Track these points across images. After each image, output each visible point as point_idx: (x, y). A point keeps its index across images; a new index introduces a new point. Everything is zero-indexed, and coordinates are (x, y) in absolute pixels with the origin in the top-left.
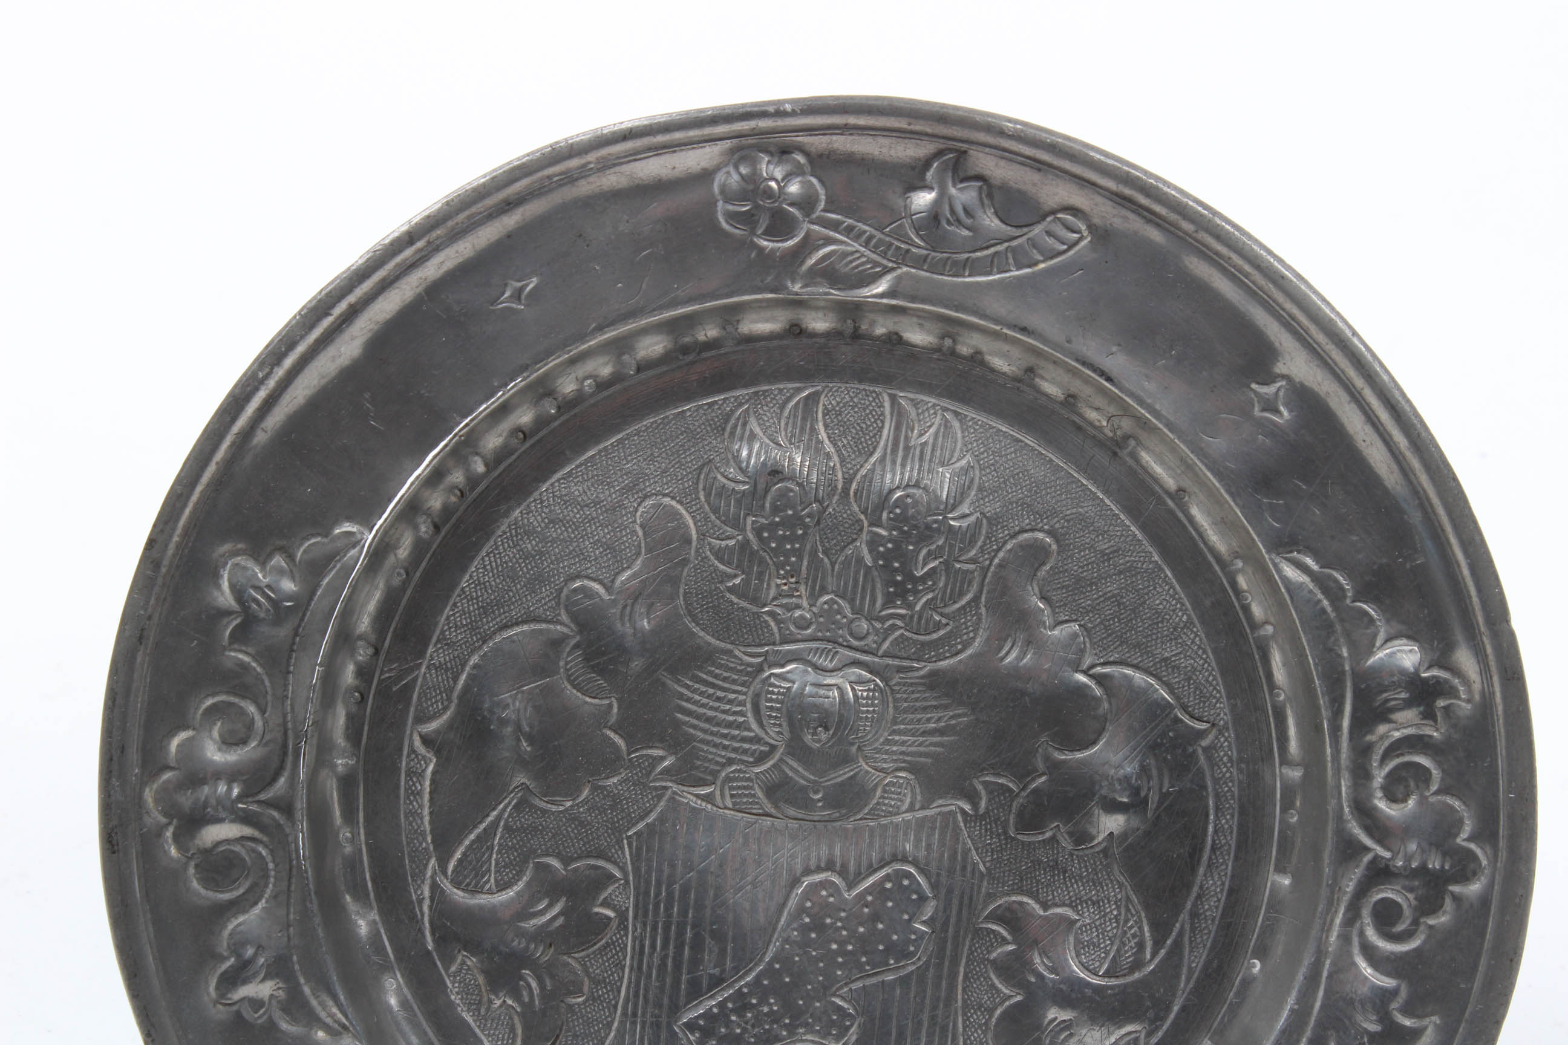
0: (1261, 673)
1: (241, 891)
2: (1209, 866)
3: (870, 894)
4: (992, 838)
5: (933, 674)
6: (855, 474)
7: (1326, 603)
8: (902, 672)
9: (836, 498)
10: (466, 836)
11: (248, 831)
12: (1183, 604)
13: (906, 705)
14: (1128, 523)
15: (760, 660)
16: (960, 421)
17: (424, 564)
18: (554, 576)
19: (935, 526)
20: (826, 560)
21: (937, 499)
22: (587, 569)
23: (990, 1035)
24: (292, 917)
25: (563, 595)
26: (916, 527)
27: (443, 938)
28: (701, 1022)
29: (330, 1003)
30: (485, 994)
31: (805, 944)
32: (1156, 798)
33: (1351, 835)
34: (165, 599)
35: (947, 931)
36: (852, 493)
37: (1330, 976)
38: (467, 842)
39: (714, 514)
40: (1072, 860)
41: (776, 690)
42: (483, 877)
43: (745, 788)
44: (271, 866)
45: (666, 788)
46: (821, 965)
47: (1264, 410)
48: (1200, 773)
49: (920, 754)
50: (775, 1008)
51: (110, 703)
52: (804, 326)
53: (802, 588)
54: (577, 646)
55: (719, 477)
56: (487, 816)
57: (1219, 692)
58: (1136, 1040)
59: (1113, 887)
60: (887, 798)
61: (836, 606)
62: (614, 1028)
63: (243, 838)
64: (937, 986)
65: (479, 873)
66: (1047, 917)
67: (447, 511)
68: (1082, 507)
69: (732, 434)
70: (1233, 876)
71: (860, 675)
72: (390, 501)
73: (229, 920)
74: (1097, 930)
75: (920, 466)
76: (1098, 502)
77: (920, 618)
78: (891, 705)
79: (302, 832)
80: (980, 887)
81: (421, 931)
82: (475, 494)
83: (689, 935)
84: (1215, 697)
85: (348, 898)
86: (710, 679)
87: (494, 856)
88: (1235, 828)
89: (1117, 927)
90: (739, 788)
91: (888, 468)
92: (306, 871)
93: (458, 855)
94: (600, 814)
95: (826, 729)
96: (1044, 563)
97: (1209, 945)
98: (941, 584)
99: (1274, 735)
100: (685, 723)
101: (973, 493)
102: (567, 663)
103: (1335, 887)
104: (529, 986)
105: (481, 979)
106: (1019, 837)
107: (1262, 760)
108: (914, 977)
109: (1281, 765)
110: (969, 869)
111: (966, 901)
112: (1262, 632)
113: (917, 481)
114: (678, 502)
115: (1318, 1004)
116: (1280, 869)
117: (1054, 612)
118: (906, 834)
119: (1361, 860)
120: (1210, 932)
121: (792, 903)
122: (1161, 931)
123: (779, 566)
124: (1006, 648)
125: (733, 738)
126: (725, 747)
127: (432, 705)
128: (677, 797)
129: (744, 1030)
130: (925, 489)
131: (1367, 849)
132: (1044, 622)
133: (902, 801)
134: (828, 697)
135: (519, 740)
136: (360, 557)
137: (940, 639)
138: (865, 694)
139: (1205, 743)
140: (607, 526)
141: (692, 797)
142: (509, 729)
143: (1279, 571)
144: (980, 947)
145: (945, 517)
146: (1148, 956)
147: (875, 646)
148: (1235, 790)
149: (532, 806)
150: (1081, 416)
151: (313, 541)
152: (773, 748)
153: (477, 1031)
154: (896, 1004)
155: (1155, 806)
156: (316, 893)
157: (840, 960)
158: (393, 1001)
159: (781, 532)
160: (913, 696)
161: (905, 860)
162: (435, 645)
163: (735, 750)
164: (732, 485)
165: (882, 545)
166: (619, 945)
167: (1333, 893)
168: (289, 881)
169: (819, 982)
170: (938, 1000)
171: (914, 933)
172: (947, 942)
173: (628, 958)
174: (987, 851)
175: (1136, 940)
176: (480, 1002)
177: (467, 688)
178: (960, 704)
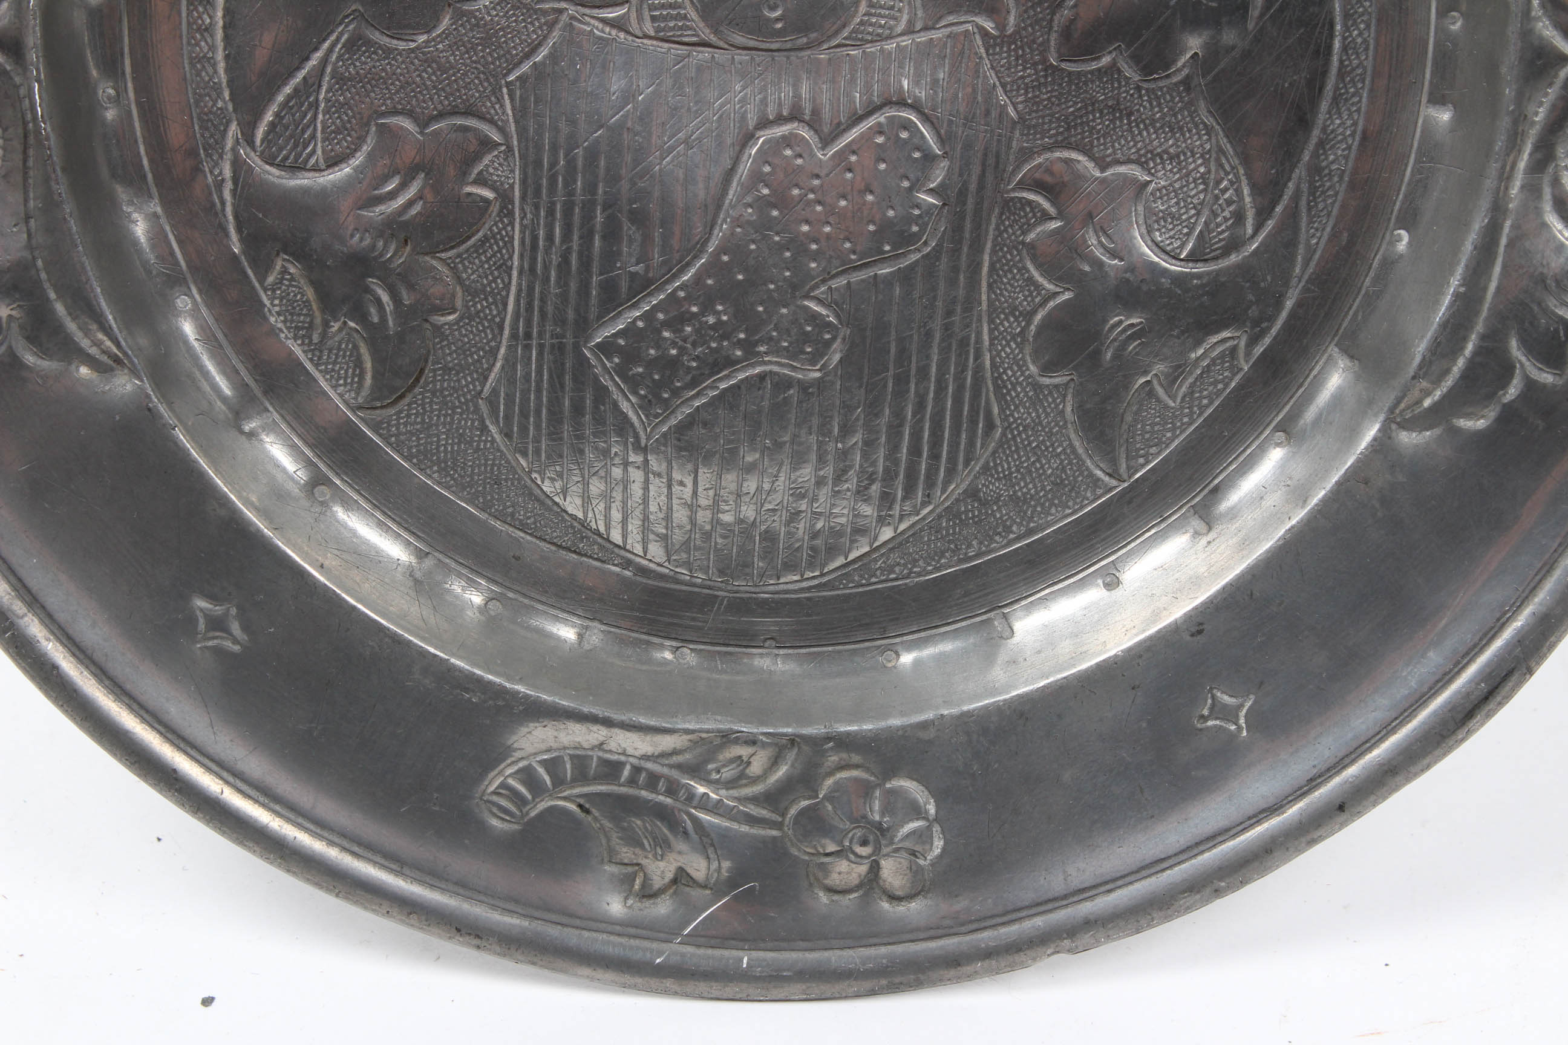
2: (1335, 98)
3: (854, 152)
4: (1025, 69)
10: (279, 89)
23: (1028, 350)
24: (32, 204)
27: (253, 240)
28: (622, 342)
29: (94, 327)
30: (317, 314)
31: (764, 225)
32: (1260, 2)
33: (1541, 38)
35: (965, 204)
37: (1511, 244)
38: (280, 98)
40: (1140, 97)
42: (305, 148)
43: (671, 6)
45: (560, 11)
46: (788, 254)
50: (725, 318)
56: (307, 59)
58: (1234, 350)
59: (1198, 133)
60: (874, 15)
62: (500, 356)
65: (299, 143)
66: (1103, 181)
70: (1369, 113)
74: (1176, 196)
79: (39, 81)
80: (1010, 139)
81: (223, 228)
83: (599, 218)
87: (320, 116)
88: (1372, 42)
89: (1205, 190)
90: (662, 6)
92: (47, 138)
93: (269, 117)
94: (467, 52)
97: (1335, 212)
103: (1520, 118)
104: (379, 301)
105: (310, 293)
106: (1063, 65)
108: (920, 270)
110: (993, 114)
111: (991, 161)
115: (1493, 285)
116: (1438, 99)
118: (902, 65)
119: (1556, 76)
120: (1336, 194)
121: (745, 168)
122: (1267, 193)
128: (575, 23)
129: (682, 350)
133: (895, 19)
141: (596, 23)
146: (1250, 231)
149: (369, 43)
153: (309, 366)
154: (895, 308)
155: (1257, 12)
156: (64, 169)
157: (814, 247)
158: (188, 328)
161: (902, 103)
166: (502, 239)
167: (1516, 122)
168: (25, 152)
169: (785, 279)
170: (954, 301)
171: (918, 206)
172: (963, 218)
173: (516, 257)
174: (1018, 90)
175: (1231, 208)
176: (311, 326)
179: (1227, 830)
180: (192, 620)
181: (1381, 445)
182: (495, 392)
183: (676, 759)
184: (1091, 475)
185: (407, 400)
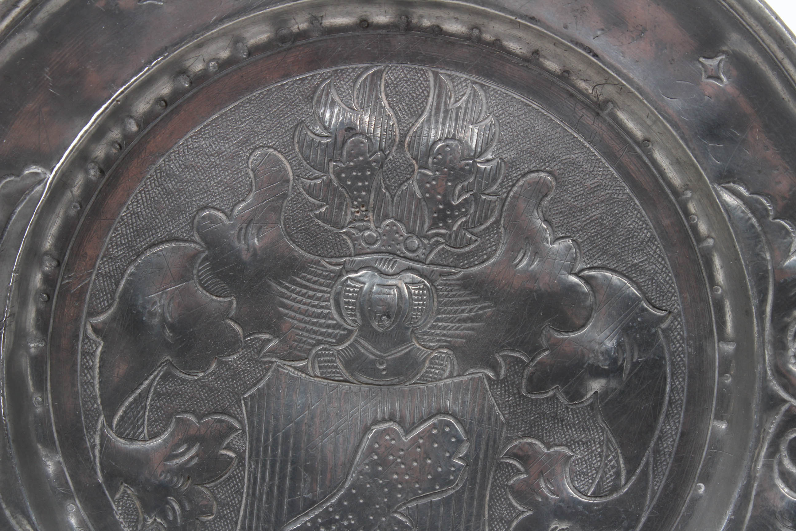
0: (704, 274)
2: (667, 416)
3: (421, 438)
4: (509, 397)
5: (466, 277)
6: (409, 131)
7: (754, 220)
8: (443, 276)
9: (395, 148)
10: (126, 399)
12: (647, 225)
13: (446, 300)
14: (607, 165)
15: (340, 268)
16: (485, 91)
17: (93, 199)
18: (188, 207)
19: (467, 168)
20: (388, 194)
21: (469, 148)
22: (214, 201)
25: (195, 222)
26: (453, 169)
27: (110, 475)
29: (25, 522)
30: (141, 514)
31: (375, 475)
32: (629, 366)
33: (772, 391)
35: (477, 465)
36: (406, 145)
37: (757, 494)
38: (127, 404)
39: (306, 161)
40: (568, 412)
41: (351, 289)
42: (138, 430)
43: (329, 361)
45: (272, 362)
46: (386, 490)
47: (710, 77)
48: (661, 348)
49: (458, 336)
50: (353, 522)
52: (370, 21)
53: (370, 214)
54: (206, 259)
55: (309, 133)
56: (142, 384)
57: (673, 288)
59: (597, 431)
60: (433, 368)
61: (395, 228)
64: (470, 505)
65: (136, 426)
66: (548, 455)
67: (108, 160)
68: (574, 154)
69: (319, 102)
70: (684, 423)
71: (413, 278)
72: (66, 149)
74: (586, 463)
75: (456, 124)
76: (585, 150)
77: (457, 236)
78: (436, 300)
79: (3, 396)
80: (501, 432)
81: (94, 469)
82: (130, 147)
83: (289, 469)
84: (671, 292)
85: (39, 446)
86: (304, 282)
87: (147, 413)
88: (686, 388)
89: (601, 461)
90: (325, 361)
91: (433, 126)
92: (6, 425)
93: (120, 413)
94: (224, 382)
95: (389, 317)
96: (546, 195)
97: (667, 473)
98: (472, 211)
99: (714, 319)
100: (286, 315)
101: (495, 144)
102: (199, 271)
103: (761, 429)
104: (173, 508)
105: (138, 504)
106: (529, 395)
107: (706, 338)
108: (454, 498)
109: (719, 341)
110: (493, 419)
111: (491, 443)
112: (705, 244)
113: (454, 135)
114: (279, 152)
115: (749, 515)
116: (719, 417)
117: (553, 231)
118: (446, 394)
119: (780, 409)
120: (668, 464)
121: (365, 445)
122: (632, 463)
123: (354, 198)
124: (519, 258)
125: (321, 325)
126: (315, 332)
127: (100, 303)
128: (280, 369)
130: (460, 140)
131: (785, 401)
132: (547, 239)
133: (444, 370)
134: (389, 294)
135: (164, 328)
136: (43, 191)
137: (471, 251)
138: (417, 292)
139: (664, 326)
140: (227, 171)
141: (291, 369)
142: (157, 320)
143: (719, 197)
144: (501, 476)
145: (474, 161)
146: (623, 482)
147: (423, 256)
148: (686, 360)
149: (174, 376)
150: (574, 86)
151: (8, 179)
152: (350, 332)
154: (441, 518)
155: (628, 372)
156: (13, 441)
157: (400, 486)
158: (73, 521)
159: (354, 174)
160: (451, 293)
161: (446, 413)
162: (102, 259)
163: (322, 334)
164: (318, 139)
165: (428, 183)
166: (238, 478)
167: (759, 433)
169: (385, 502)
170: (471, 515)
171: (453, 466)
172: (477, 472)
173: (245, 487)
174: (506, 406)
175: (614, 470)
176: (137, 520)
177: (126, 290)
178: (486, 299)
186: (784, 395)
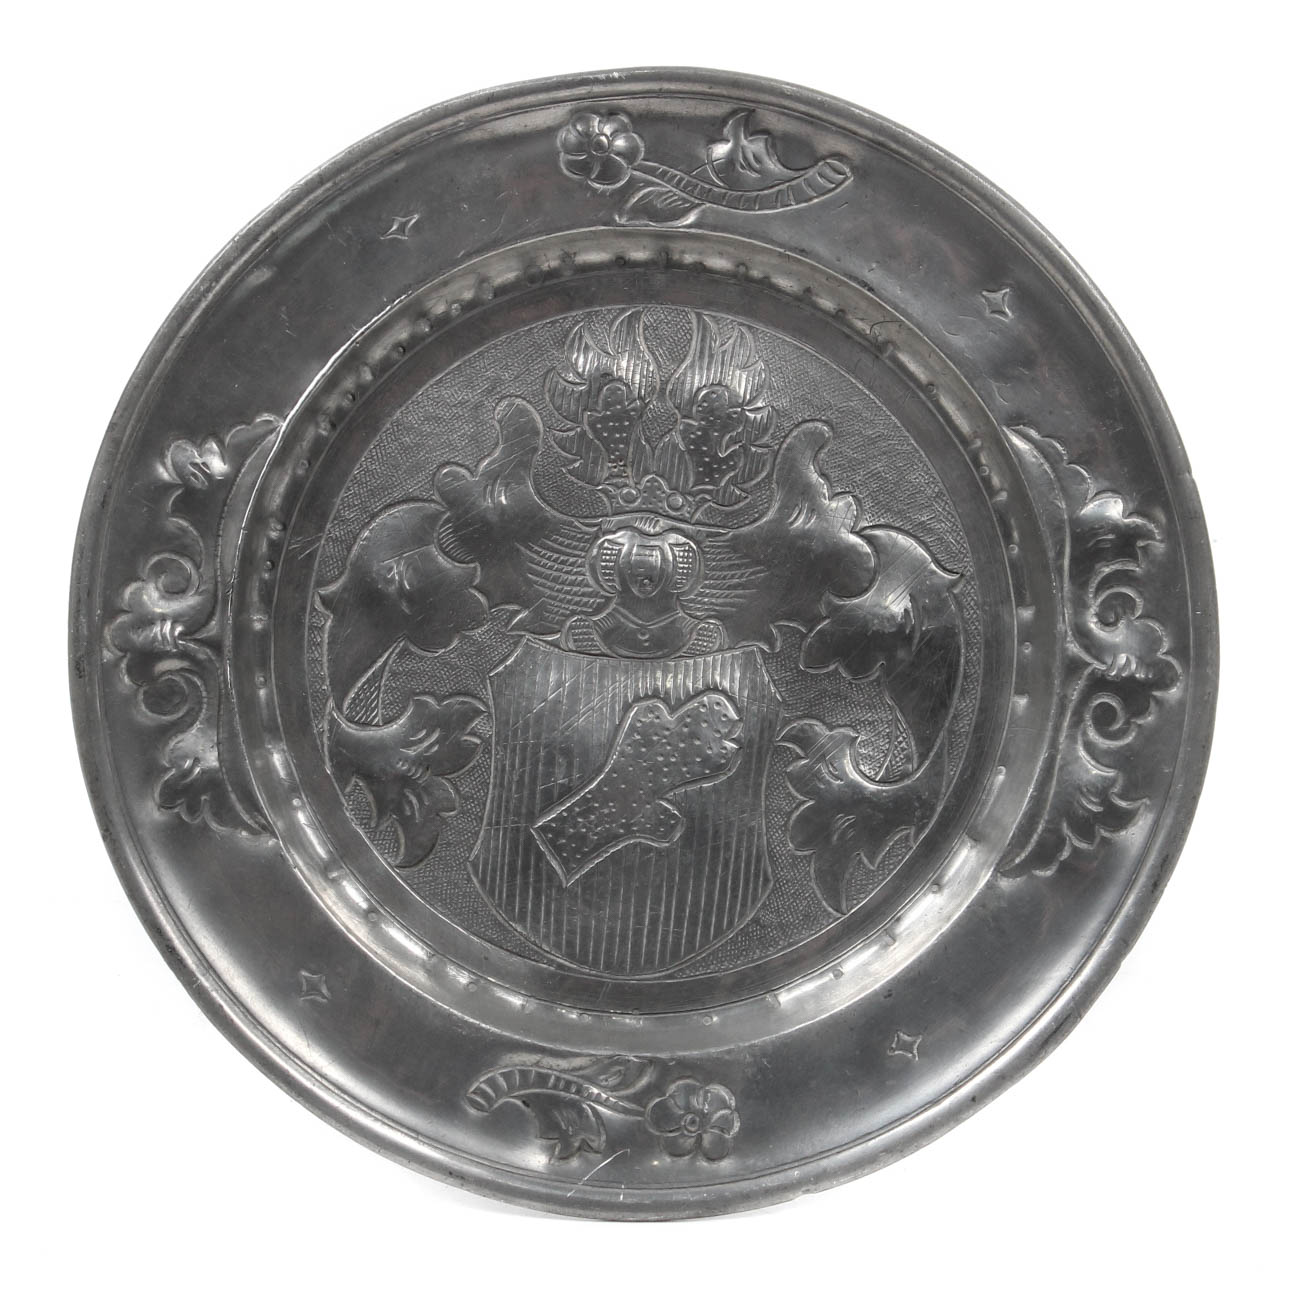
0: (999, 532)
1: (181, 714)
2: (962, 691)
3: (688, 717)
4: (786, 672)
5: (735, 537)
6: (670, 377)
7: (1046, 466)
8: (711, 537)
9: (655, 396)
10: (358, 679)
11: (185, 664)
12: (934, 479)
13: (714, 563)
14: (889, 413)
15: (595, 529)
16: (753, 333)
17: (323, 456)
18: (428, 463)
19: (734, 416)
20: (647, 447)
21: (738, 396)
22: (457, 456)
23: (788, 834)
24: (222, 735)
25: (436, 479)
26: (719, 418)
27: (339, 766)
28: (554, 825)
29: (252, 808)
30: (374, 810)
31: (637, 756)
32: (918, 635)
33: (1073, 652)
34: (122, 473)
35: (752, 749)
36: (667, 393)
37: (1061, 769)
38: (359, 685)
39: (557, 411)
40: (852, 688)
42: (372, 713)
43: (585, 634)
44: (204, 694)
45: (522, 636)
46: (651, 773)
47: (993, 312)
48: (953, 614)
49: (727, 604)
50: (614, 810)
51: (78, 556)
52: (627, 258)
53: (629, 470)
54: (448, 521)
55: (561, 380)
56: (375, 662)
57: (965, 549)
58: (907, 837)
59: (885, 710)
60: (701, 640)
61: (656, 484)
62: (481, 836)
63: (182, 669)
64: (745, 793)
65: (368, 710)
66: (831, 736)
67: (340, 413)
68: (852, 401)
69: (572, 346)
70: (981, 698)
71: (678, 539)
72: (301, 395)
73: (170, 738)
74: (873, 746)
75: (722, 369)
76: (864, 397)
77: (725, 492)
78: (702, 563)
79: (229, 665)
80: (778, 712)
81: (321, 757)
82: (364, 398)
84: (962, 553)
86: (556, 546)
87: (381, 695)
88: (982, 659)
89: (889, 742)
90: (580, 633)
91: (697, 372)
92: (233, 698)
93: (352, 694)
94: (467, 659)
95: (651, 580)
96: (822, 447)
97: (964, 755)
98: (741, 464)
99: (1010, 582)
100: (536, 582)
101: (765, 391)
102: (440, 534)
103: (1063, 697)
104: (410, 803)
105: (371, 797)
106: (808, 670)
107: (1002, 602)
108: (726, 786)
109: (1017, 606)
110: (768, 697)
111: (767, 725)
112: (998, 498)
113: (720, 381)
114: (528, 401)
115: (1052, 792)
116: (1020, 692)
117: (831, 486)
119: (1083, 674)
120: (965, 745)
121: (627, 724)
122: (925, 744)
123: (611, 452)
124: (794, 515)
125: (575, 594)
126: (569, 602)
127: (330, 571)
128: (530, 643)
129: (589, 829)
130: (726, 387)
131: (1089, 664)
132: (824, 495)
133: (713, 642)
134: (651, 556)
135: (401, 597)
136: (275, 442)
137: (741, 509)
138: (681, 554)
139: (955, 591)
140: (470, 422)
141: (541, 643)
142: (393, 588)
143: (1009, 441)
144: (778, 762)
145: (743, 409)
146: (915, 766)
147: (687, 515)
148: (981, 628)
149: (411, 653)
150: (851, 326)
151: (239, 428)
153: (368, 842)
154: (712, 807)
155: (917, 641)
156: (240, 716)
157: (665, 769)
158: (301, 817)
159: (611, 424)
160: (719, 557)
161: (716, 690)
162: (333, 521)
163: (576, 603)
164: (570, 387)
165: (693, 433)
166: (484, 767)
167: (1061, 699)
168: (219, 706)
169: (650, 788)
170: (746, 805)
171: (725, 748)
172: (751, 757)
173: (492, 777)
174: (782, 684)
175: (905, 753)
176: (370, 818)
177: (359, 557)
178: (758, 563)
179: (908, 1115)
180: (300, 985)
181: (990, 886)
182: (477, 857)
183: (581, 1073)
184: (825, 910)
185: (424, 863)
186: (1088, 658)
